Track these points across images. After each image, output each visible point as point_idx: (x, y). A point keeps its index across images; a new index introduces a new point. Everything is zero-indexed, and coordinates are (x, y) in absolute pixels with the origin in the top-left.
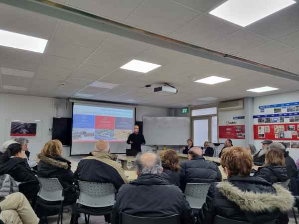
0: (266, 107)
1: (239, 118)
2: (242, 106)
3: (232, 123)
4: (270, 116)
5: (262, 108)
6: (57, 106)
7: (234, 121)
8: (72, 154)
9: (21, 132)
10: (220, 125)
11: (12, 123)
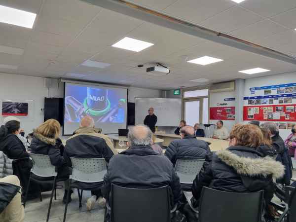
0: (256, 89)
2: (232, 88)
3: (223, 104)
4: (260, 97)
5: (253, 90)
6: (49, 86)
7: (225, 102)
8: (65, 134)
9: (13, 111)
10: (211, 107)
11: (3, 102)
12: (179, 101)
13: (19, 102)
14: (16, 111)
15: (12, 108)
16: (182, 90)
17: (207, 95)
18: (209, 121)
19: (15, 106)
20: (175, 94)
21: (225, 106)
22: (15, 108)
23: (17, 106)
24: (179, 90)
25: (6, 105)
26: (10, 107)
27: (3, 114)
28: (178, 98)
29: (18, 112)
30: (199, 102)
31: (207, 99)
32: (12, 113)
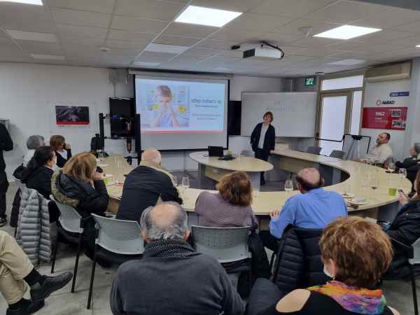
1: (399, 94)
2: (407, 74)
3: (388, 103)
6: (114, 81)
7: (390, 99)
9: (70, 118)
10: (365, 106)
11: (56, 106)
12: (312, 95)
13: (77, 105)
14: (74, 117)
15: (67, 115)
16: (318, 78)
17: (361, 86)
18: (360, 131)
19: (73, 111)
21: (390, 106)
22: (72, 113)
23: (75, 111)
24: (314, 77)
25: (60, 110)
26: (65, 114)
27: (58, 124)
28: (312, 90)
29: (77, 120)
30: (345, 97)
32: (70, 122)
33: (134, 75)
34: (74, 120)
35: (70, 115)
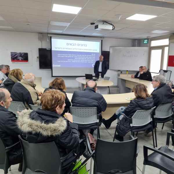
8: (53, 75)
9: (18, 58)
11: (11, 52)
12: (146, 49)
13: (22, 52)
14: (20, 58)
15: (17, 57)
16: (150, 40)
19: (20, 55)
20: (145, 42)
22: (19, 56)
23: (21, 55)
24: (148, 39)
25: (13, 54)
26: (15, 56)
27: (12, 61)
28: (147, 46)
29: (22, 59)
30: (161, 50)
31: (168, 47)
32: (18, 60)
33: (51, 37)
34: (20, 60)
35: (18, 57)
